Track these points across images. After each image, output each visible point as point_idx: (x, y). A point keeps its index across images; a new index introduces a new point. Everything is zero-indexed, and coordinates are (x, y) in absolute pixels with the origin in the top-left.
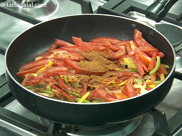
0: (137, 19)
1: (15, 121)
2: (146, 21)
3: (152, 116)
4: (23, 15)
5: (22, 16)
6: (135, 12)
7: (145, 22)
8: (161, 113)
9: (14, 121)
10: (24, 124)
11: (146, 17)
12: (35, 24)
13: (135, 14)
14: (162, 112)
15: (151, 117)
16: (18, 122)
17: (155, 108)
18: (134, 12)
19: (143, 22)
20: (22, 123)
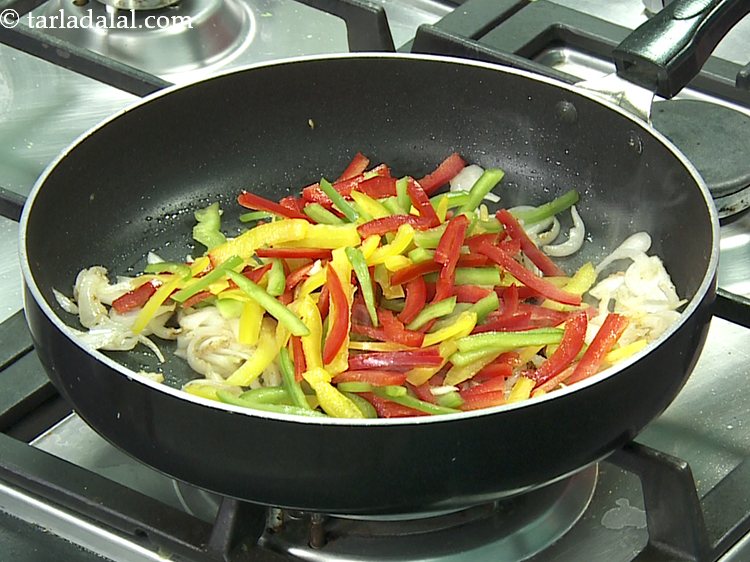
0: (582, 80)
1: (63, 493)
2: (617, 91)
3: (637, 477)
4: (108, 64)
5: (105, 67)
6: (566, 53)
7: (614, 95)
8: (673, 464)
9: (59, 491)
10: (113, 509)
11: (618, 75)
12: (143, 97)
13: (566, 60)
14: (678, 460)
15: (634, 482)
16: (90, 503)
17: (635, 440)
18: (561, 52)
19: (605, 93)
20: (104, 505)
